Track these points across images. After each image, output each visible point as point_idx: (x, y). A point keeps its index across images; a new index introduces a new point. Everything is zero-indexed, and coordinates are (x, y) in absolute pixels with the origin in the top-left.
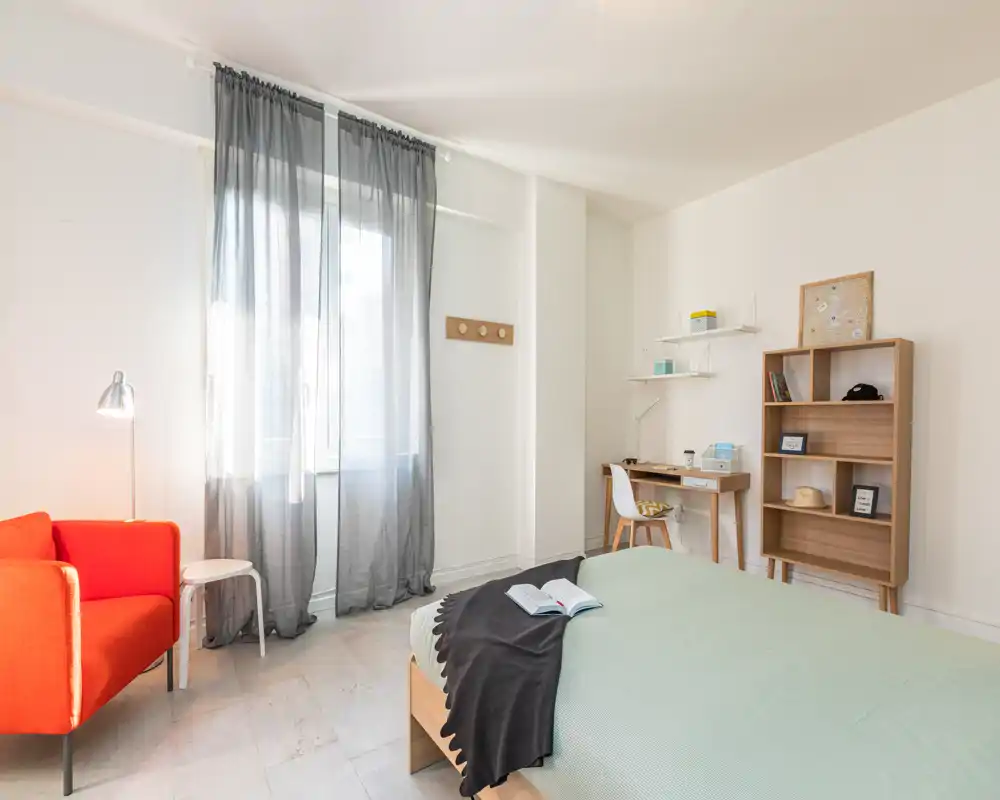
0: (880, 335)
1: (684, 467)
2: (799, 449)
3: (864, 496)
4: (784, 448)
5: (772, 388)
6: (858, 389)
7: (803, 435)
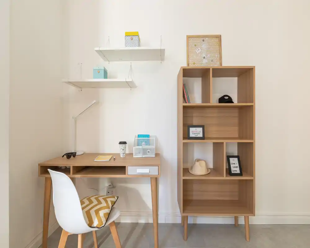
1: (119, 154)
2: (201, 135)
3: (234, 162)
4: (191, 135)
5: (185, 94)
6: (227, 98)
7: (203, 127)
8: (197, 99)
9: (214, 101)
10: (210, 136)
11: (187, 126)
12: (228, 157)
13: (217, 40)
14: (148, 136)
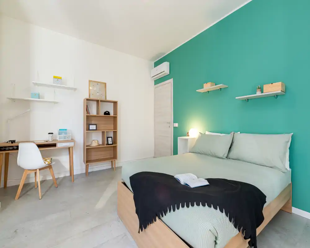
0: (108, 99)
2: (95, 129)
3: (110, 139)
4: (90, 129)
5: (87, 110)
6: (107, 112)
7: (96, 125)
8: (93, 112)
9: (102, 114)
10: (99, 129)
11: (88, 125)
12: (108, 138)
13: (104, 85)
14: (66, 130)
